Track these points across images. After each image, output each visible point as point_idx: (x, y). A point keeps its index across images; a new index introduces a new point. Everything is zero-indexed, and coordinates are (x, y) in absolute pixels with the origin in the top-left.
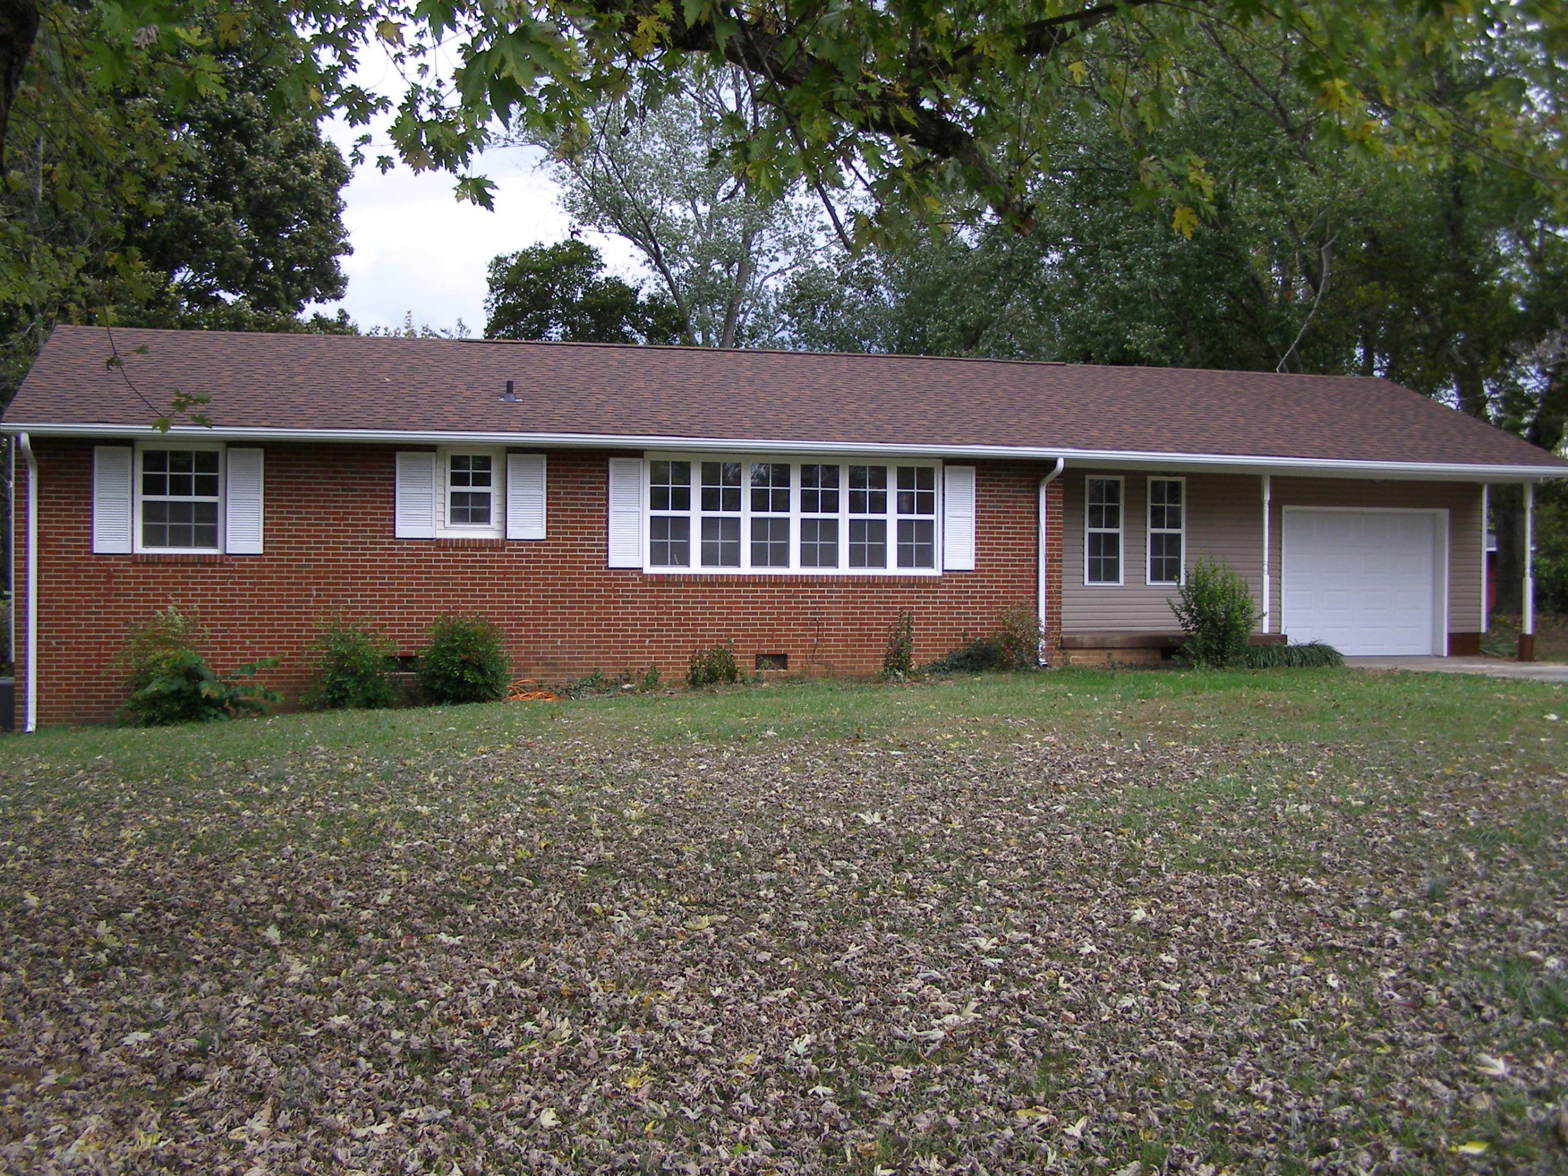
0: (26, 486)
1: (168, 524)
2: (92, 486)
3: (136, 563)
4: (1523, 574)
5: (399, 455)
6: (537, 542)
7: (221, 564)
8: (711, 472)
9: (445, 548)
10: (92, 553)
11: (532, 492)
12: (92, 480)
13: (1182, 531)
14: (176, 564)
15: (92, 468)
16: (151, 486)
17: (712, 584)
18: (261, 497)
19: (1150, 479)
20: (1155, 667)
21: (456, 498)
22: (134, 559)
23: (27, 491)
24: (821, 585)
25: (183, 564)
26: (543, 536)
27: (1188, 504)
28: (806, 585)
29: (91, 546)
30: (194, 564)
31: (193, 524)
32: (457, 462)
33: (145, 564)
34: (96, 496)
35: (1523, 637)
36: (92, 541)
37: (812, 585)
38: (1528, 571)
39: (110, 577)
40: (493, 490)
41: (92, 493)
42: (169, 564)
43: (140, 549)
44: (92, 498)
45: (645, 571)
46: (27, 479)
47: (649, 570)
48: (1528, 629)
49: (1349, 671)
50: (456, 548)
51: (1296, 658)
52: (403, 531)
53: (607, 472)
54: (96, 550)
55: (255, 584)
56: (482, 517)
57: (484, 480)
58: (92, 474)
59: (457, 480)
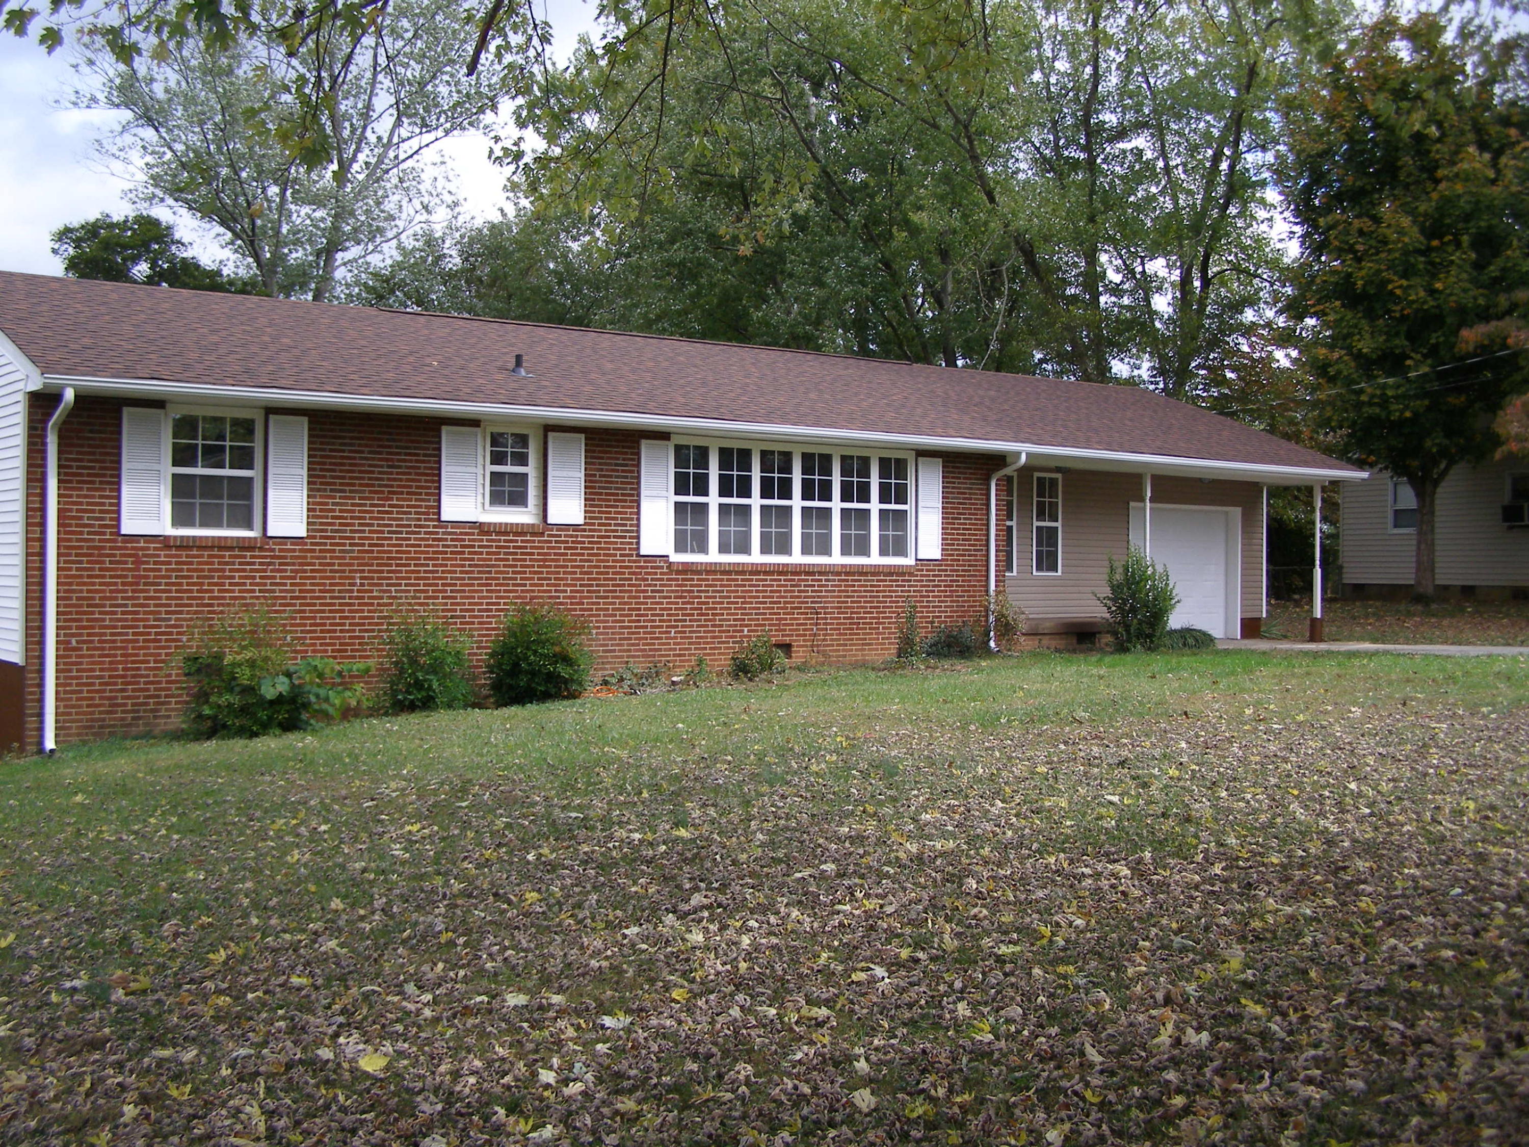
0: (44, 452)
1: (198, 501)
2: (119, 455)
3: (168, 547)
4: (1314, 566)
5: (445, 429)
6: (575, 527)
7: (261, 549)
8: (726, 456)
9: (488, 533)
10: (118, 534)
11: (571, 474)
12: (119, 447)
13: (1058, 524)
14: (212, 548)
15: (120, 433)
16: (182, 456)
17: (729, 573)
18: (305, 472)
19: (1037, 475)
20: (1074, 651)
21: (496, 478)
22: (165, 541)
23: (45, 459)
24: (820, 573)
25: (220, 548)
26: (581, 521)
27: (1064, 500)
28: (808, 573)
29: (118, 526)
30: (231, 548)
31: (225, 502)
32: (496, 440)
33: (178, 548)
34: (125, 466)
35: (1314, 620)
36: (118, 519)
37: (812, 573)
38: (1318, 562)
39: (138, 562)
40: (531, 470)
41: (119, 462)
42: (205, 548)
43: (169, 530)
44: (119, 469)
45: (672, 559)
46: (45, 444)
47: (676, 558)
48: (1318, 614)
49: (1217, 652)
50: (499, 533)
51: (1191, 641)
52: (448, 513)
53: (638, 454)
54: (124, 531)
55: (296, 571)
56: (519, 499)
57: (522, 460)
58: (119, 441)
59: (497, 459)
